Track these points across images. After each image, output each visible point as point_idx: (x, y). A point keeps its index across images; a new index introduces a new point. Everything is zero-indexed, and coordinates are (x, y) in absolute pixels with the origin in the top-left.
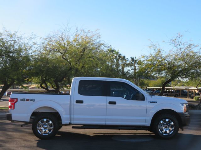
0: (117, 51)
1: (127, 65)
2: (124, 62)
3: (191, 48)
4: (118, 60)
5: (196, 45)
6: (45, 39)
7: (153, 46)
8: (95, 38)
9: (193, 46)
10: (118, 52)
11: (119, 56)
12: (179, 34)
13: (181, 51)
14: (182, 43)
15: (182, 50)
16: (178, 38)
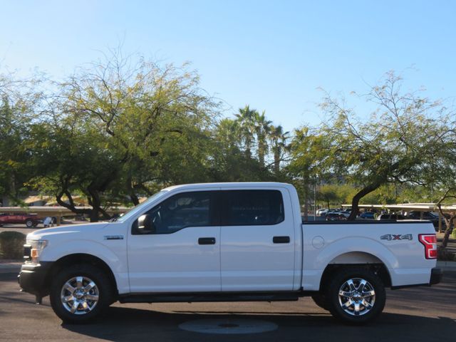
0: (261, 115)
1: (286, 148)
2: (280, 141)
3: (420, 110)
4: (261, 137)
5: (432, 101)
6: (64, 85)
7: (328, 103)
8: (185, 83)
9: (426, 105)
10: (263, 118)
11: (266, 127)
12: (392, 75)
13: (397, 115)
14: (400, 96)
15: (401, 113)
16: (390, 84)
